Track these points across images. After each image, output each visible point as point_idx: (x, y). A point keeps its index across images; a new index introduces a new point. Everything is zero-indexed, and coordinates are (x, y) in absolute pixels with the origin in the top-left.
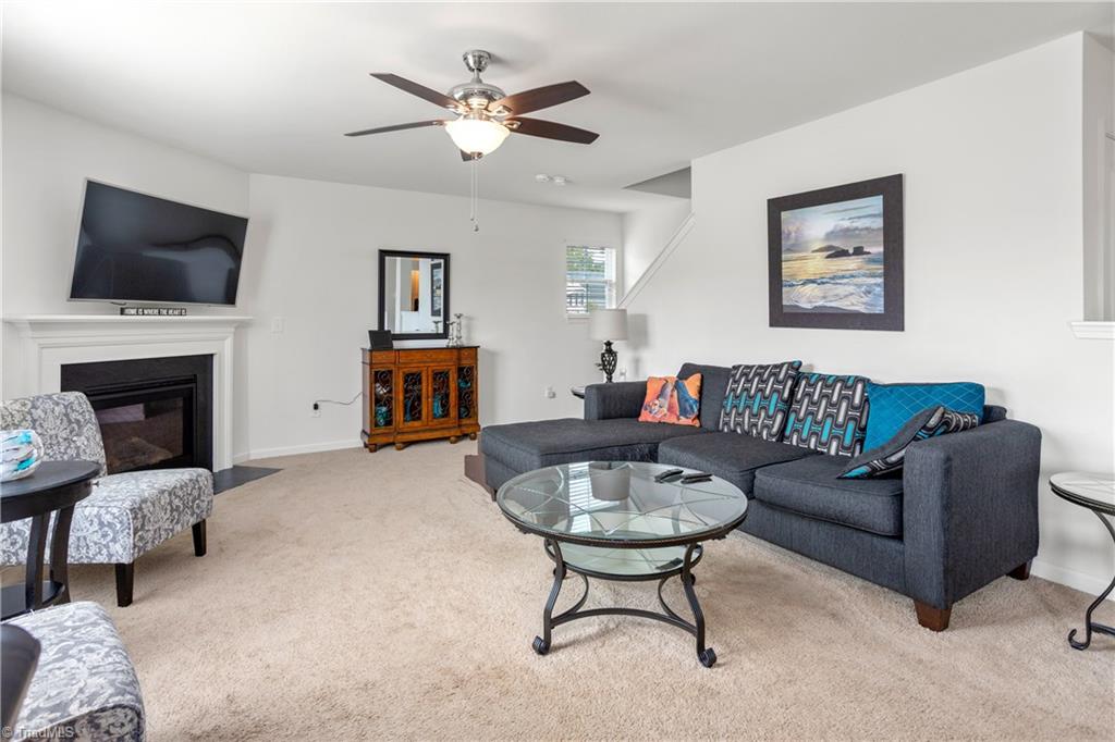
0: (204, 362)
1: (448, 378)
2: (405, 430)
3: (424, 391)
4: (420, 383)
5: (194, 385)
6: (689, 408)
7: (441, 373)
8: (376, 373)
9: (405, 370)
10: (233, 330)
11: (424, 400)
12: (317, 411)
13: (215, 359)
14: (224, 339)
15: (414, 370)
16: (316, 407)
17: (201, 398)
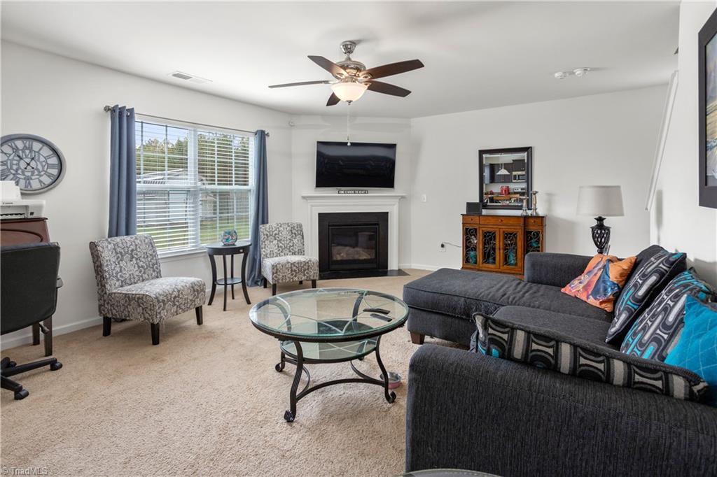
0: (384, 216)
1: (516, 238)
2: (484, 269)
3: (497, 244)
4: (495, 240)
5: (377, 226)
6: (601, 290)
7: (511, 234)
8: (467, 229)
9: (484, 229)
10: (398, 200)
11: (497, 251)
12: (444, 249)
13: (389, 214)
14: (394, 205)
15: (490, 230)
16: (443, 246)
17: (381, 233)
